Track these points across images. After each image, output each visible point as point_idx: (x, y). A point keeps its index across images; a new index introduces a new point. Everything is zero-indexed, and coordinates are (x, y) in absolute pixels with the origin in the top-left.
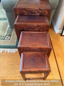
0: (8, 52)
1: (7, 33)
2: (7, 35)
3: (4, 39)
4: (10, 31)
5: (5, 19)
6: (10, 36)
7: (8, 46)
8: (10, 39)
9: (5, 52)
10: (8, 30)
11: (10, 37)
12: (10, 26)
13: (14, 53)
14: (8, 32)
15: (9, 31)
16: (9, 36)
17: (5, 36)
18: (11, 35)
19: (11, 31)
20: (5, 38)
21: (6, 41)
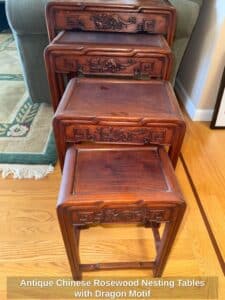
0: (15, 177)
1: (18, 116)
2: (15, 123)
3: (5, 135)
4: (29, 111)
5: (13, 77)
6: (28, 124)
7: (18, 156)
8: (25, 135)
9: (4, 175)
10: (23, 107)
11: (29, 127)
12: (31, 95)
13: (38, 180)
14: (20, 112)
15: (25, 110)
16: (24, 124)
17: (10, 125)
18: (31, 122)
19: (32, 110)
20: (8, 130)
21: (12, 138)
